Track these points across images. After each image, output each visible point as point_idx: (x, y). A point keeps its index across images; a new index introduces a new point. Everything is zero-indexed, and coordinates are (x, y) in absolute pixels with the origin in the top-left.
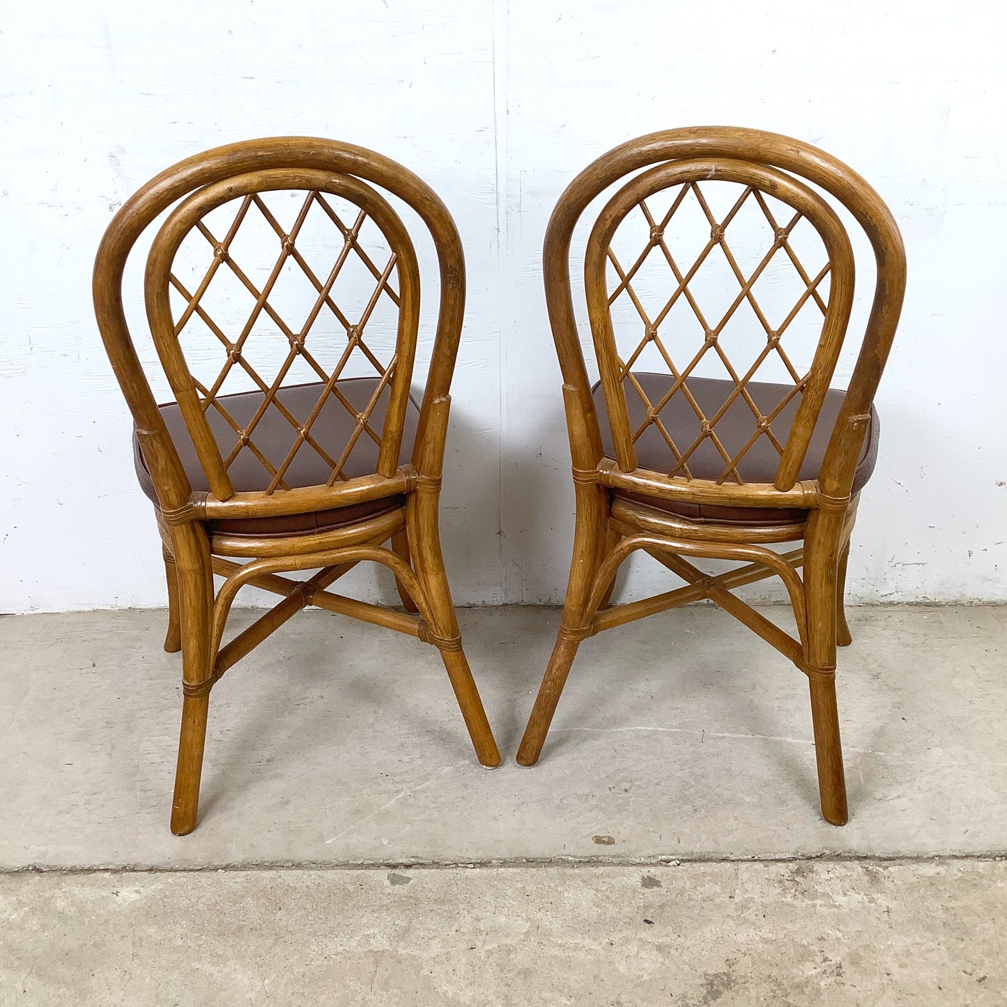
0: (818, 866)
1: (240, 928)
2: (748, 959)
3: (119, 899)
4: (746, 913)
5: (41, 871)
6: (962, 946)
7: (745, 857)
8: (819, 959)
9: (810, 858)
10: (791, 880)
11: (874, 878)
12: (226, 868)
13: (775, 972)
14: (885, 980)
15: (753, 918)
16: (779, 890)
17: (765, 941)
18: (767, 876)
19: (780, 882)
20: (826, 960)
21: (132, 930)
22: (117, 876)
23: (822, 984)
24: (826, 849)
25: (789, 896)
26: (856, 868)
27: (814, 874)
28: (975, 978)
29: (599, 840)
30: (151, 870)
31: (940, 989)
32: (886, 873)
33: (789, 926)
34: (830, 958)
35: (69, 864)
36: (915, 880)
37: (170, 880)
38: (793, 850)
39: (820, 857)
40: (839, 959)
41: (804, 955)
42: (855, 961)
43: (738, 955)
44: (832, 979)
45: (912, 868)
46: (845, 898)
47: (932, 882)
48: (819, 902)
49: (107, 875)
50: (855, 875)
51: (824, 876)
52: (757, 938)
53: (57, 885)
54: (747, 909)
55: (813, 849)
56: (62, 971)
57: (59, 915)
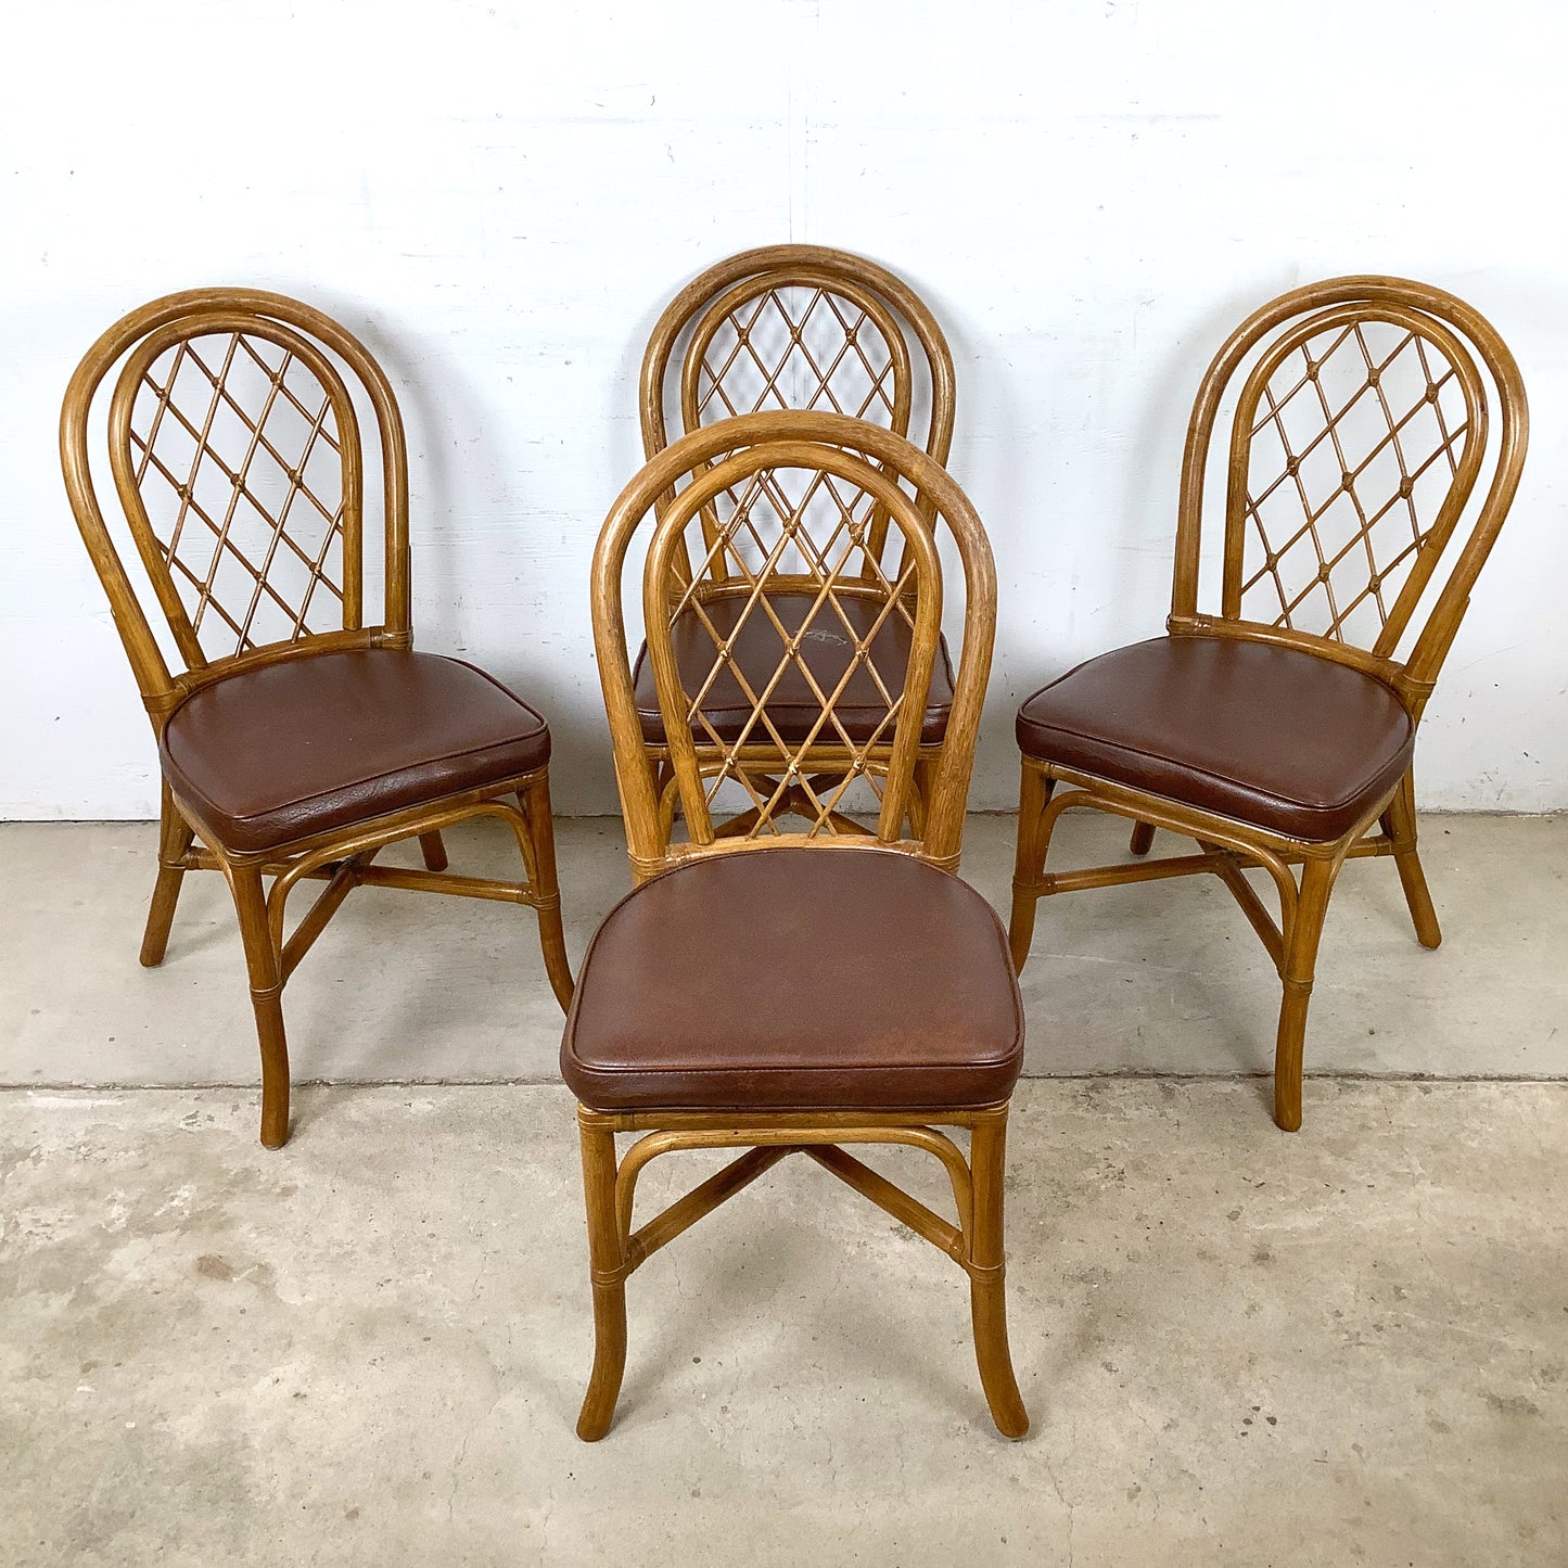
0: (1113, 1083)
1: (536, 1136)
2: (1034, 1165)
3: (413, 1110)
4: (1036, 1126)
5: (329, 1085)
6: (1247, 1155)
8: (1102, 1166)
9: (1106, 1075)
10: (1084, 1095)
11: (1169, 1094)
12: (516, 1082)
13: (1058, 1176)
14: (1166, 1184)
15: (1042, 1129)
16: (1071, 1104)
17: (1052, 1149)
18: (1061, 1092)
19: (1074, 1096)
20: (1110, 1166)
21: (430, 1137)
22: (408, 1089)
23: (1103, 1187)
24: (1124, 1066)
25: (1081, 1109)
26: (1153, 1084)
27: (1109, 1090)
28: (1254, 1183)
30: (441, 1083)
31: (1217, 1193)
32: (1182, 1089)
33: (1077, 1137)
34: (1114, 1165)
35: (357, 1080)
36: (1210, 1096)
37: (461, 1093)
38: (1091, 1066)
39: (1117, 1075)
40: (1122, 1166)
41: (1091, 1160)
42: (1138, 1167)
43: (1024, 1162)
44: (1113, 1182)
45: (1210, 1085)
46: (1137, 1112)
47: (1227, 1098)
48: (1109, 1116)
49: (398, 1087)
50: (1150, 1091)
51: (1119, 1091)
52: (1044, 1147)
53: (348, 1098)
54: (1038, 1121)
55: (1110, 1068)
56: (367, 1174)
57: (356, 1124)
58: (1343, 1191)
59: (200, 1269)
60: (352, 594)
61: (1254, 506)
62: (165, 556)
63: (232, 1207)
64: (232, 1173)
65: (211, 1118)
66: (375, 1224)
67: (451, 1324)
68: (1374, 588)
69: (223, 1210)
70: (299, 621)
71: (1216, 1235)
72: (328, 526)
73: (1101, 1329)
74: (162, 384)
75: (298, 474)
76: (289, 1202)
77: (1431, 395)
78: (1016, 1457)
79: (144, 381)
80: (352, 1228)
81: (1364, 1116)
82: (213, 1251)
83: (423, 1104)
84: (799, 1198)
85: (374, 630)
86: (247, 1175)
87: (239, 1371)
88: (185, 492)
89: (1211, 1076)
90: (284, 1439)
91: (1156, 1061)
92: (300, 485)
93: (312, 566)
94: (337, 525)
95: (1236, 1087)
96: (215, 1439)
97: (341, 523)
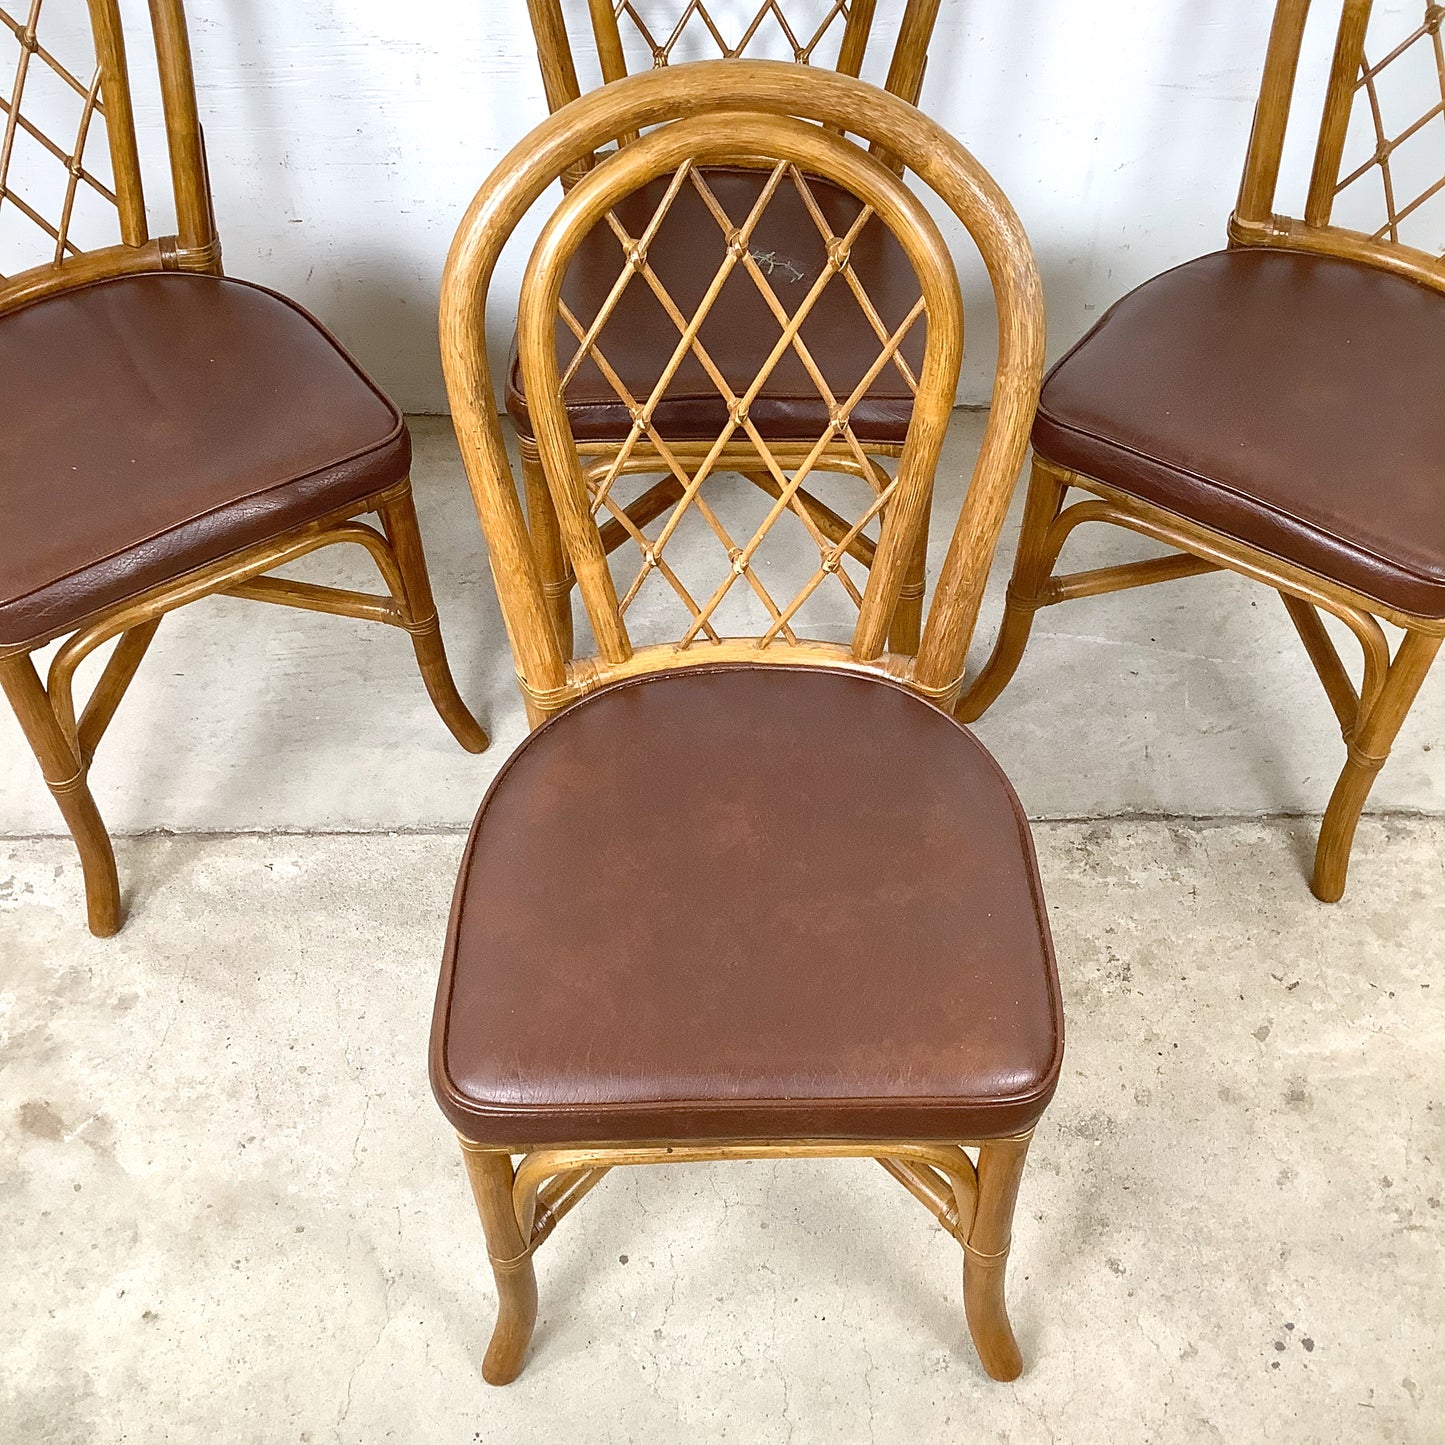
0: (1117, 829)
3: (274, 875)
5: (172, 834)
6: (1276, 940)
8: (1103, 958)
9: (1107, 818)
10: (1081, 849)
11: (1183, 845)
12: (401, 831)
14: (1180, 986)
16: (1066, 863)
18: (1054, 844)
19: (1069, 851)
20: (1113, 958)
21: (296, 917)
22: (267, 842)
23: (1105, 991)
24: (1129, 805)
25: (1077, 871)
26: (1163, 830)
27: (1110, 841)
28: (1286, 984)
30: (308, 833)
31: (1242, 998)
32: (1198, 838)
33: (1073, 913)
34: (1118, 957)
35: (205, 828)
36: (1232, 849)
37: (332, 847)
38: (1089, 804)
39: (1121, 817)
40: (1127, 958)
42: (1146, 961)
44: (1117, 983)
45: (1231, 832)
46: (1144, 875)
47: (1252, 850)
48: (1111, 880)
49: (254, 839)
50: (1159, 839)
51: (1122, 842)
53: (195, 855)
55: (1113, 806)
56: (223, 974)
57: (205, 897)
58: (1392, 994)
59: (23, 1122)
60: (130, 193)
61: (1369, 74)
63: (61, 1027)
64: (57, 975)
65: (29, 889)
66: (234, 1053)
67: (328, 1206)
69: (48, 1032)
70: (60, 237)
71: (1236, 1060)
72: (82, 103)
73: (1104, 1207)
75: (30, 30)
76: (128, 1020)
78: (1005, 1403)
80: (205, 1060)
81: (1417, 877)
82: (38, 1096)
83: (288, 865)
85: (166, 243)
86: (76, 978)
87: (76, 1278)
89: (1233, 817)
90: (135, 1383)
91: (1166, 797)
92: (34, 48)
93: (68, 161)
94: (95, 103)
95: (1264, 834)
96: (51, 1381)
97: (100, 98)
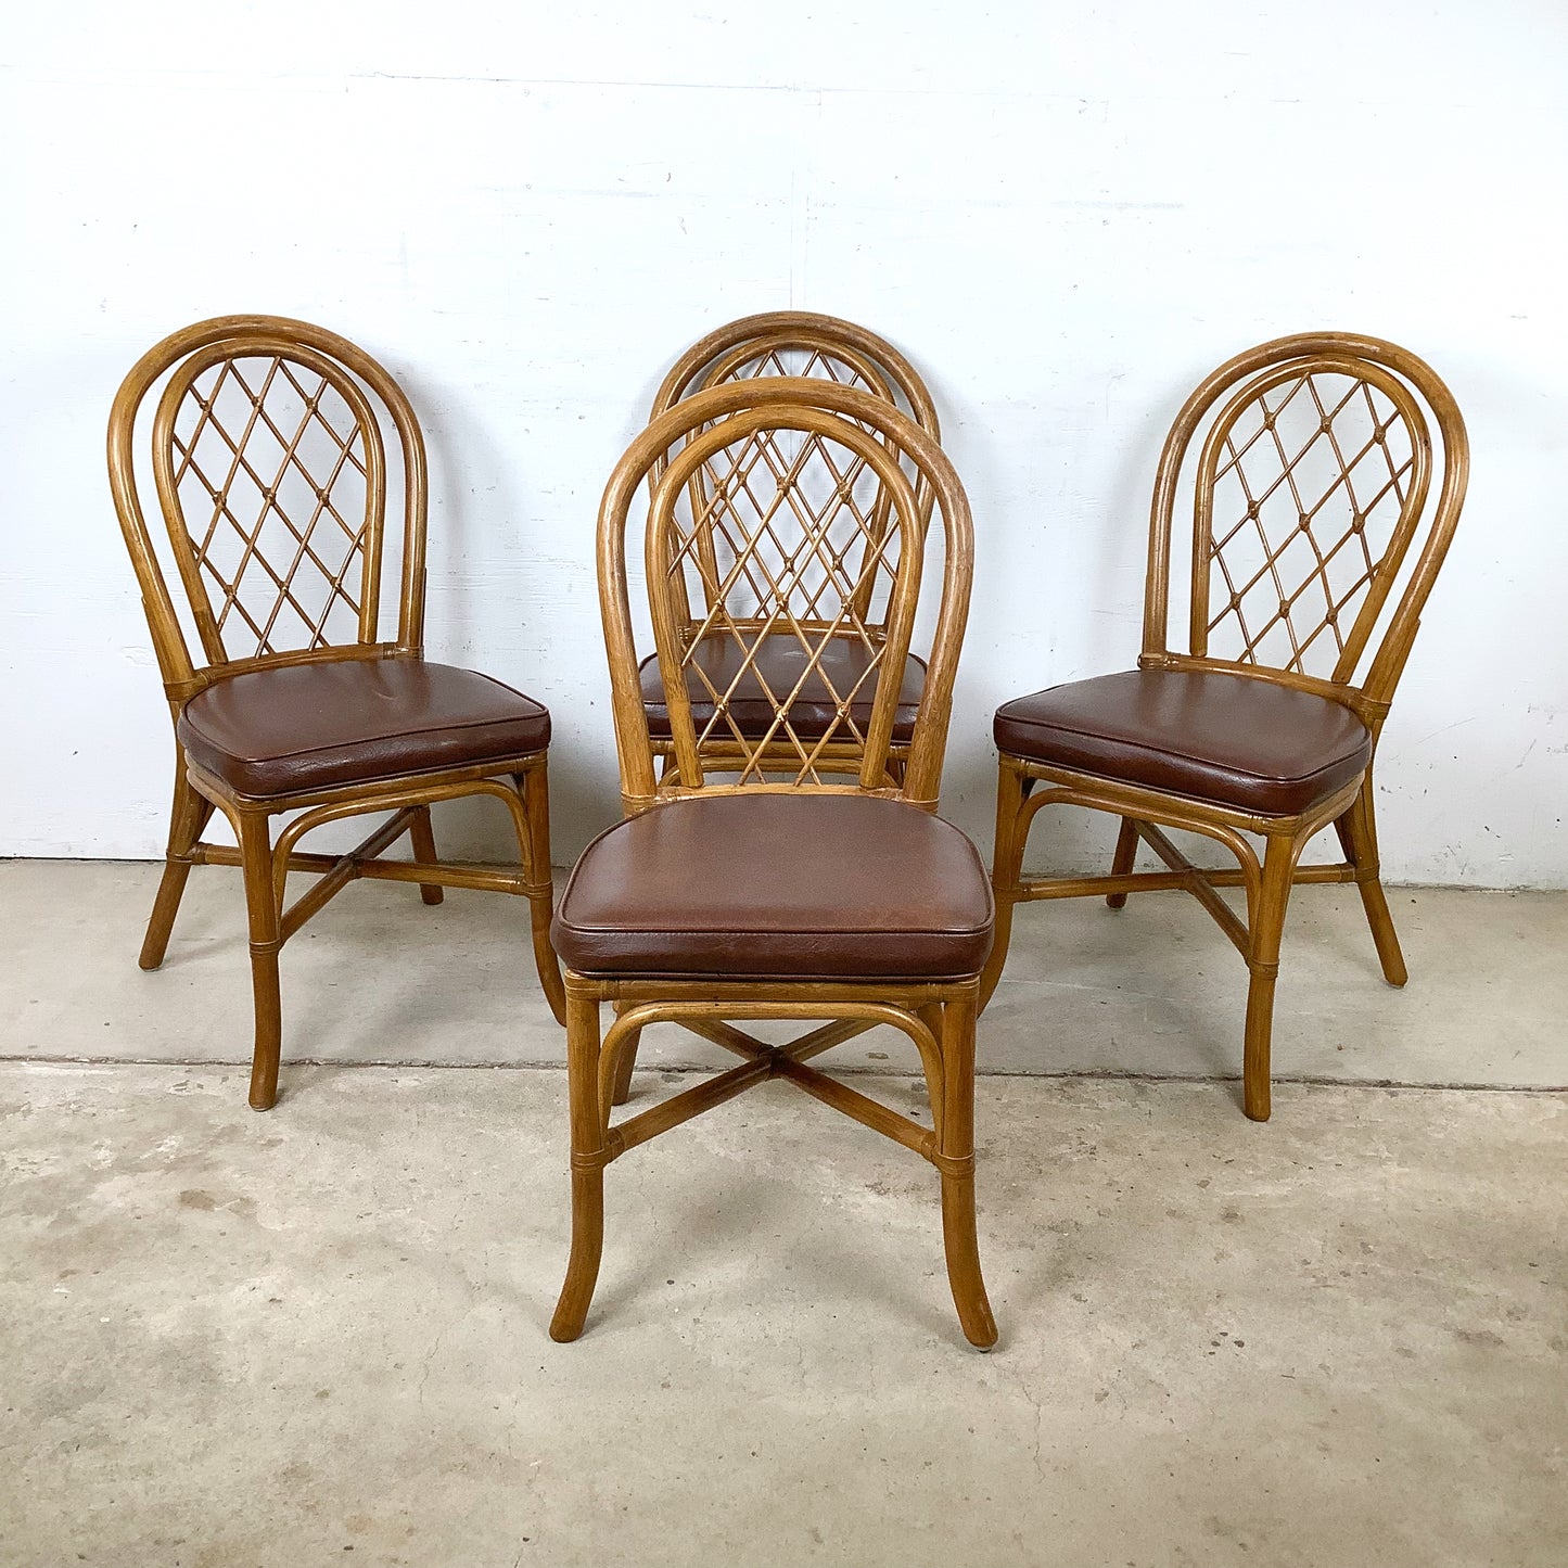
0: (1087, 1081)
1: (520, 1107)
2: (1007, 1141)
3: (399, 1085)
4: (1010, 1111)
5: (317, 1064)
6: (1216, 1138)
7: (1017, 1072)
8: (1075, 1142)
9: (1080, 1075)
10: (1058, 1089)
11: (1141, 1090)
12: (501, 1066)
13: (1031, 1150)
14: (1137, 1158)
15: (1016, 1113)
16: (1046, 1096)
17: (1026, 1129)
18: (1036, 1086)
19: (1049, 1090)
20: (1082, 1143)
21: (415, 1105)
22: (395, 1069)
23: (1075, 1159)
24: (1098, 1068)
26: (1126, 1083)
27: (1083, 1086)
28: (1223, 1160)
29: (872, 1056)
30: (428, 1066)
31: (1188, 1166)
32: (1154, 1087)
33: (1052, 1121)
34: (1086, 1142)
35: (346, 1061)
36: (1181, 1093)
38: (1065, 1067)
39: (1091, 1075)
40: (1094, 1144)
41: (1063, 1138)
42: (1110, 1145)
43: (998, 1137)
44: (1085, 1155)
45: (1181, 1085)
46: (1110, 1104)
47: (1197, 1095)
48: (1083, 1105)
49: (385, 1068)
50: (1123, 1088)
51: (1092, 1087)
52: (1018, 1127)
53: (336, 1074)
54: (1012, 1108)
55: (1085, 1067)
56: (351, 1131)
57: (342, 1094)
58: (1310, 1168)
59: (183, 1200)
60: (369, 611)
61: (1218, 549)
62: (196, 556)
63: (215, 1154)
64: (219, 1128)
65: (201, 1086)
66: (358, 1171)
67: (430, 1250)
68: (1331, 619)
69: (207, 1156)
70: (317, 631)
71: (1187, 1198)
72: (350, 543)
73: (1071, 1267)
74: (206, 397)
75: (326, 492)
76: (274, 1152)
77: (1379, 438)
78: (985, 1367)
79: (189, 392)
80: (334, 1173)
81: (1334, 1112)
82: (198, 1188)
83: (408, 1081)
84: (776, 1161)
85: (387, 646)
86: (232, 1132)
87: (217, 1280)
88: (219, 499)
89: (1183, 1078)
90: (258, 1334)
91: (1129, 1064)
92: (326, 504)
93: (332, 580)
94: (358, 545)
95: (1207, 1087)
96: (189, 1332)
97: (362, 542)
